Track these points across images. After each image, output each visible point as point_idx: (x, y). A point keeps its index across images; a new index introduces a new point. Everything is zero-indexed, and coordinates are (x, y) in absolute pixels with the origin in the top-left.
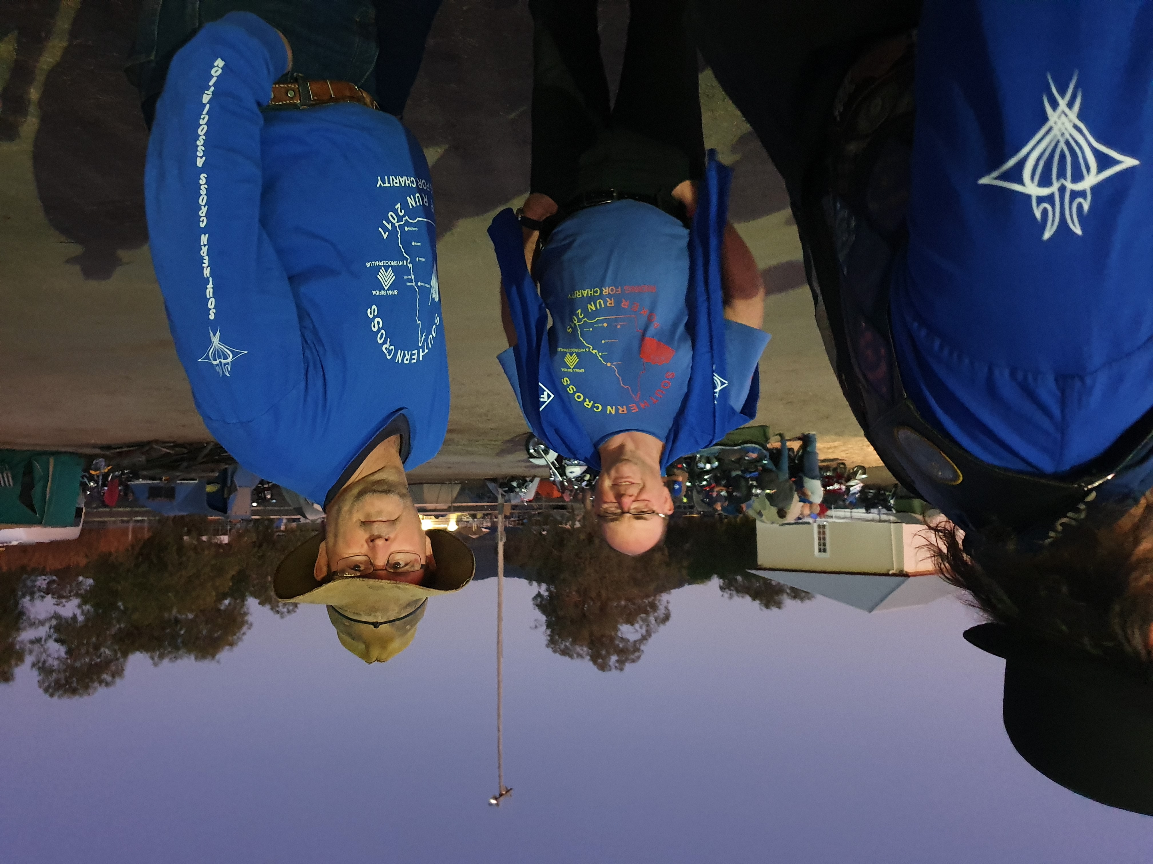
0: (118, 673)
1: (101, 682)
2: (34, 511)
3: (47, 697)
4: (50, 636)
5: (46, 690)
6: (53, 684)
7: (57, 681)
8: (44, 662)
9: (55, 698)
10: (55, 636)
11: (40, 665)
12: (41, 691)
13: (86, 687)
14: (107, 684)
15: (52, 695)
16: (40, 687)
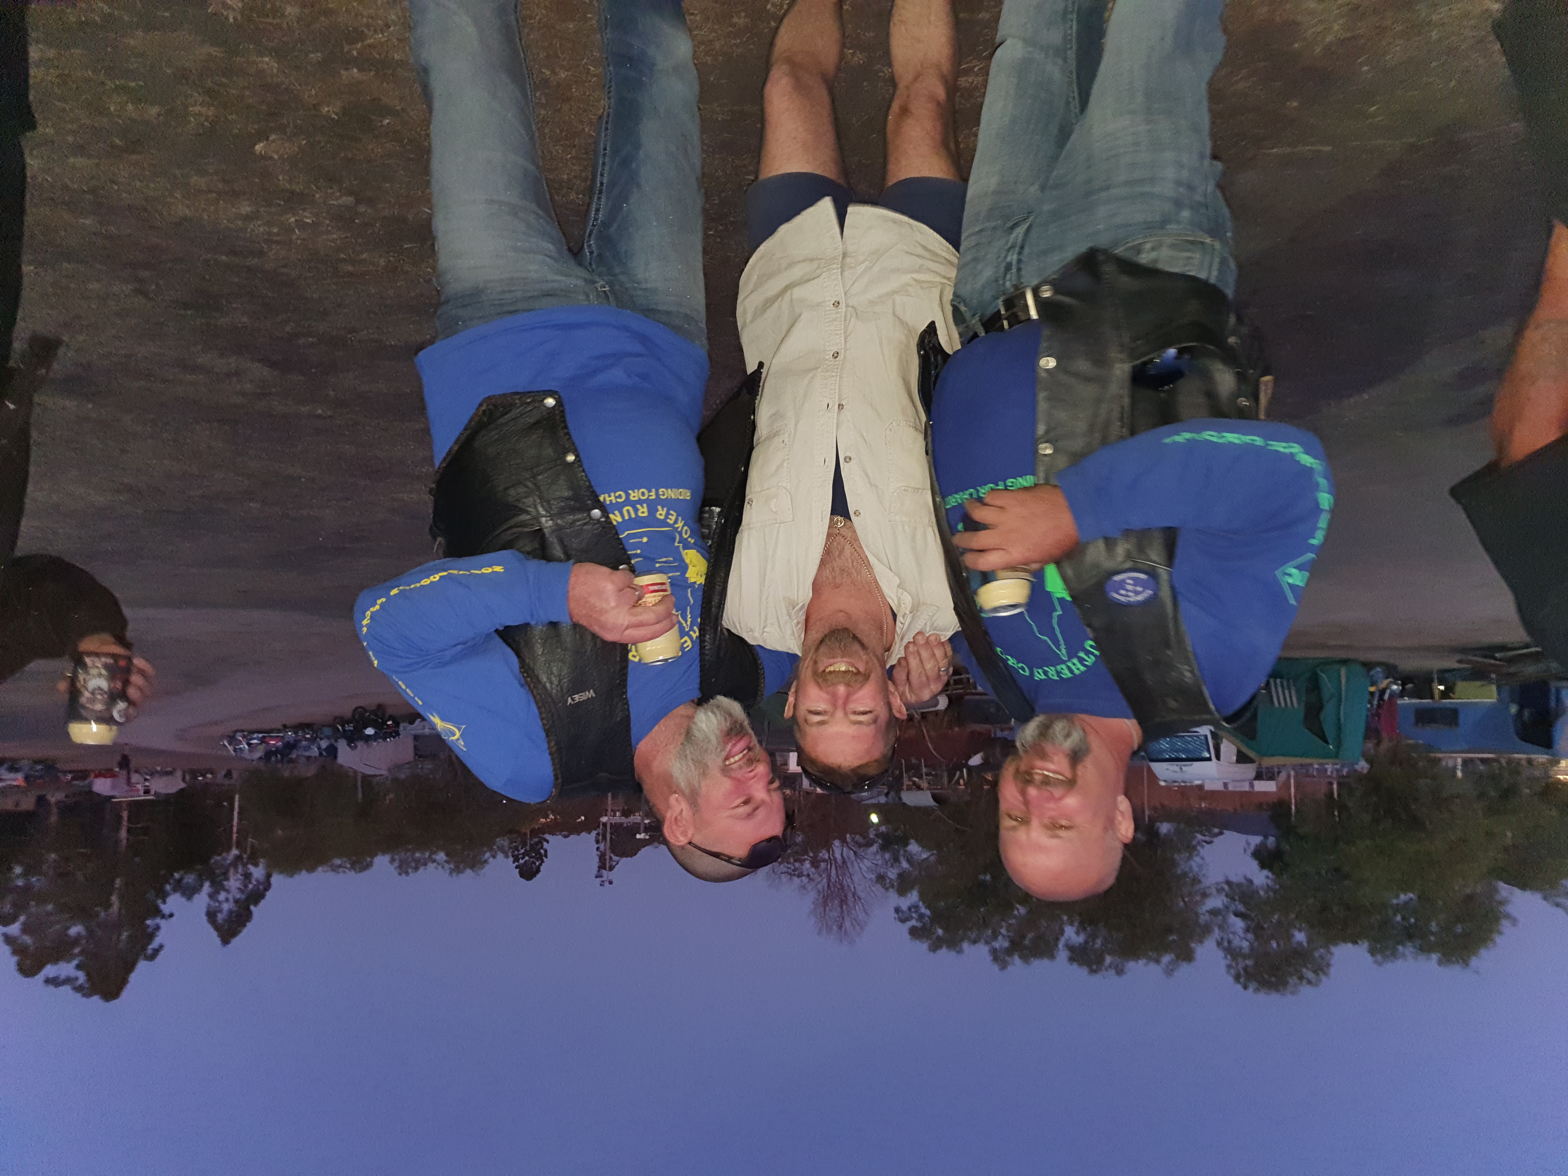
0: (1321, 968)
1: (1301, 978)
2: (1326, 742)
3: (1239, 987)
4: (1227, 907)
5: (1237, 978)
6: (1242, 972)
7: (1245, 969)
8: (1229, 942)
9: (1251, 990)
10: (1233, 907)
11: (1226, 944)
12: (1231, 980)
13: (1285, 984)
14: (1309, 982)
15: (1245, 987)
16: (1228, 972)
